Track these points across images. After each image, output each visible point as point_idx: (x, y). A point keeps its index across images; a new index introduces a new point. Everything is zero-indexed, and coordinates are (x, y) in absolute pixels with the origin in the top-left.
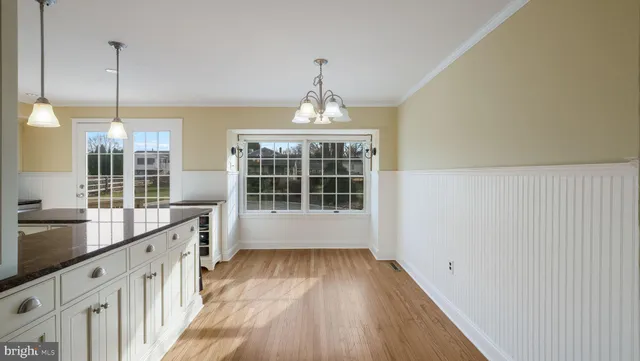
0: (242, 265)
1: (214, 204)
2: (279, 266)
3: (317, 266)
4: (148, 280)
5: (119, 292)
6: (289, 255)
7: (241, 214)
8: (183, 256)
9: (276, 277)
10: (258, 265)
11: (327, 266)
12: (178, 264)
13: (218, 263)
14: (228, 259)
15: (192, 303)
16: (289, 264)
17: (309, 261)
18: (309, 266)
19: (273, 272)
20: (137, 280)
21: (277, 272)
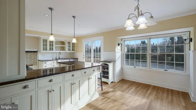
0: (119, 85)
1: (110, 62)
2: (133, 89)
3: (150, 94)
4: (72, 85)
5: (60, 87)
6: (140, 85)
7: (123, 66)
8: (89, 79)
9: (129, 94)
10: (125, 86)
11: (156, 95)
12: (87, 81)
13: (113, 82)
14: (116, 81)
15: (94, 94)
16: (138, 89)
17: (148, 90)
18: (146, 93)
19: (129, 91)
20: (68, 85)
21: (130, 91)
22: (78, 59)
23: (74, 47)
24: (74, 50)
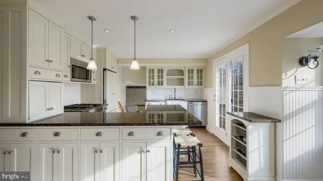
22: (206, 101)
23: (201, 78)
24: (201, 85)
